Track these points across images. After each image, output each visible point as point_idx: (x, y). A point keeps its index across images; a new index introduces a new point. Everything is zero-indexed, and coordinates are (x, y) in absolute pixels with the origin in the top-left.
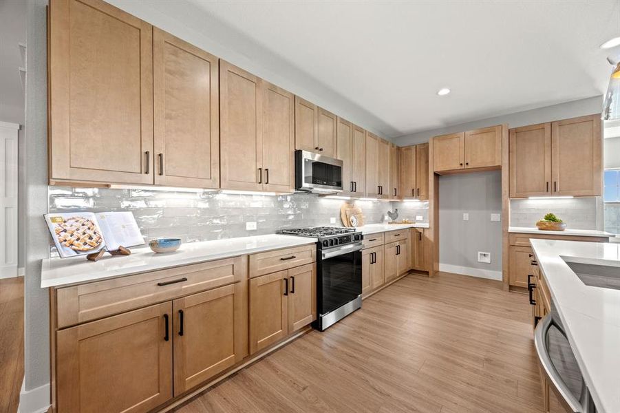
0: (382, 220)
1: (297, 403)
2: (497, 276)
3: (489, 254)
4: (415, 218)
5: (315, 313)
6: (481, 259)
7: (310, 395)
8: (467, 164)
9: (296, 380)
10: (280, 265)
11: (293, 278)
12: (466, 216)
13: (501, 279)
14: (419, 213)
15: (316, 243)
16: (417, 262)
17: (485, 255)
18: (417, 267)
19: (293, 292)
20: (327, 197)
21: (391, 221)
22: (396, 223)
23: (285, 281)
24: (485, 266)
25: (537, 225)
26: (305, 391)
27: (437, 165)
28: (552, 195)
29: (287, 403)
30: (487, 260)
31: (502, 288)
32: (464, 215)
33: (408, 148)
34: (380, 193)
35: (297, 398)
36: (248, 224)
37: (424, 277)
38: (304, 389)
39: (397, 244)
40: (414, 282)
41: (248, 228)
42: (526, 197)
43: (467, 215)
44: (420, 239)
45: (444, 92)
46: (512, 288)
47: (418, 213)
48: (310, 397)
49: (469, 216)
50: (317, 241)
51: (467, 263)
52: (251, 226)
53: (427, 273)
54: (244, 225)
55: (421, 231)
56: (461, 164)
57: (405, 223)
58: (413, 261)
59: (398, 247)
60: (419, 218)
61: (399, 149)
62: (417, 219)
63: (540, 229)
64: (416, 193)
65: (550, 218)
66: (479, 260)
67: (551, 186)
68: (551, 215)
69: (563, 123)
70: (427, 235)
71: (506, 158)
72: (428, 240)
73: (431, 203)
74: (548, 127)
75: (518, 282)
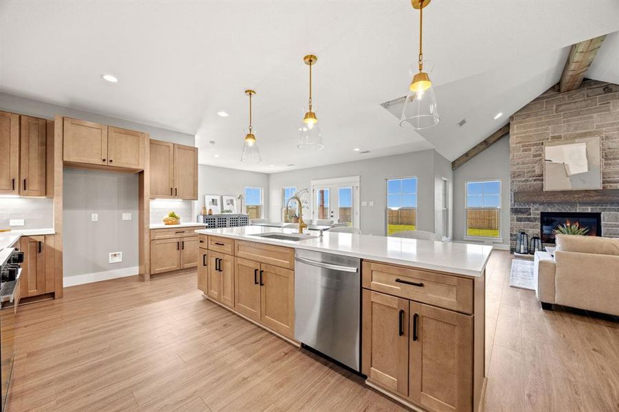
3: (121, 253)
4: (9, 223)
6: (112, 260)
8: (111, 161)
12: (95, 217)
13: (138, 273)
14: (16, 215)
17: (115, 255)
18: (34, 292)
24: (117, 265)
25: (164, 221)
27: (68, 153)
28: (174, 198)
30: (118, 259)
32: (93, 215)
37: (48, 301)
43: (97, 215)
44: (40, 251)
45: (110, 78)
47: (13, 215)
49: (99, 216)
51: (97, 268)
53: (52, 295)
55: (40, 239)
56: (104, 160)
60: (17, 222)
62: (11, 224)
64: (18, 186)
65: (173, 215)
66: (111, 261)
67: (174, 192)
68: (173, 213)
69: (180, 147)
70: (50, 243)
71: (148, 163)
72: (53, 250)
73: (58, 201)
74: (172, 146)
75: (157, 270)
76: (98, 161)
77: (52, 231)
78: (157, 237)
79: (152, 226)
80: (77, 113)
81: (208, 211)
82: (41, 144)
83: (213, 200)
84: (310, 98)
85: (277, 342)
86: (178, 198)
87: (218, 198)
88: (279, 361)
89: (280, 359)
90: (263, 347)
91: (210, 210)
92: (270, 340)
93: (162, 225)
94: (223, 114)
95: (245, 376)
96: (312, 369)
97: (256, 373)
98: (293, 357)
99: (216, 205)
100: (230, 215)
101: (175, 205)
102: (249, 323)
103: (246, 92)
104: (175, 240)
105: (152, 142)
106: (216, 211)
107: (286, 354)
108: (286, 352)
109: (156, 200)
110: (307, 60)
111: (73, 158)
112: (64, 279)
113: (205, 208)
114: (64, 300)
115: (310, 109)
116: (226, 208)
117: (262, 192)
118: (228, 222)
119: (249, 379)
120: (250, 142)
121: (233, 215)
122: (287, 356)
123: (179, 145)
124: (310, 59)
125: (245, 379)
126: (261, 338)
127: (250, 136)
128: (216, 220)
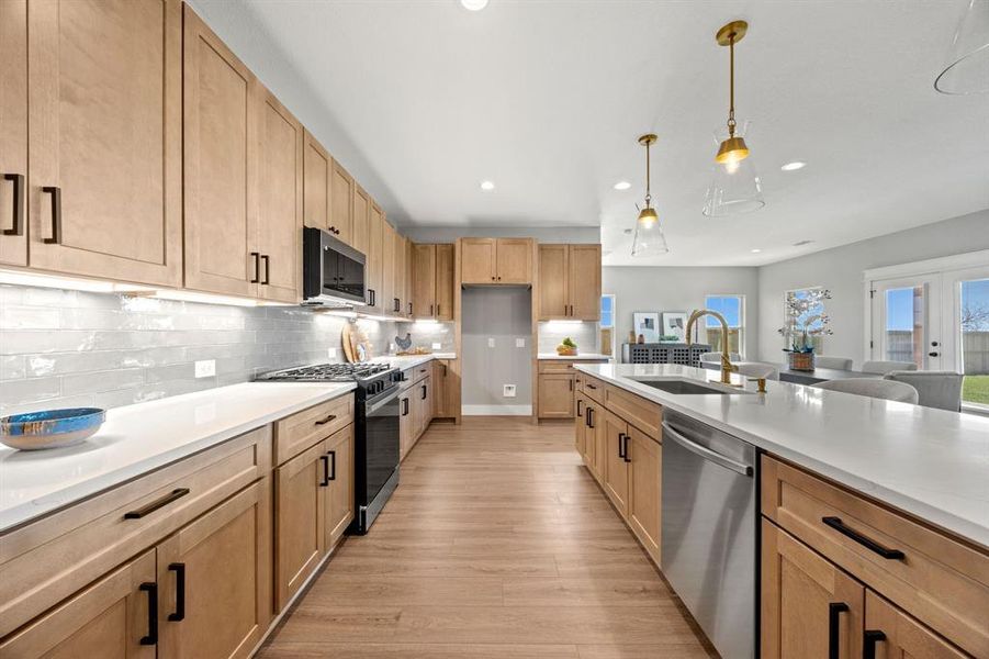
0: (387, 351)
1: (401, 640)
2: (527, 410)
3: (515, 386)
4: (433, 346)
5: (352, 507)
6: (506, 393)
7: (412, 620)
8: (500, 278)
9: (377, 614)
10: (315, 433)
11: (333, 453)
12: (491, 342)
13: (530, 414)
15: (352, 391)
16: (440, 407)
17: (509, 388)
18: (441, 414)
19: (333, 478)
20: (330, 313)
21: (401, 351)
22: (408, 354)
23: (323, 461)
24: (511, 400)
25: (558, 350)
26: (401, 619)
27: (465, 275)
28: (569, 319)
29: (389, 649)
30: (512, 393)
31: (531, 423)
32: (490, 340)
33: (425, 247)
34: (397, 310)
35: (395, 633)
36: (199, 365)
37: (448, 425)
38: (397, 618)
39: (423, 383)
40: (440, 435)
41: (199, 374)
42: (546, 320)
43: (493, 340)
44: (445, 374)
45: (487, 186)
46: (541, 420)
47: (434, 339)
48: (413, 623)
49: (495, 341)
50: (356, 387)
52: (205, 368)
53: (453, 420)
54: (191, 368)
55: (446, 363)
56: (493, 278)
57: (420, 353)
58: (436, 407)
59: (424, 387)
60: (437, 346)
61: (413, 245)
63: (561, 354)
64: (435, 312)
65: (568, 342)
66: (505, 395)
67: (569, 311)
68: (568, 340)
69: (577, 248)
70: (453, 367)
71: (536, 276)
72: (455, 375)
73: (457, 325)
74: (566, 248)
75: (547, 413)
76: (488, 280)
77: (452, 355)
78: (546, 370)
79: (541, 355)
80: (477, 230)
81: (637, 337)
82: (449, 270)
83: (647, 320)
84: (732, 110)
85: (644, 566)
86: (575, 319)
87: (655, 317)
88: (626, 596)
89: (629, 593)
90: (617, 561)
91: (641, 336)
92: (635, 557)
93: (555, 355)
94: (623, 186)
95: (565, 587)
96: (676, 639)
97: (581, 591)
98: (652, 602)
99: (652, 327)
100: (674, 345)
101: (572, 328)
102: (618, 519)
103: (640, 140)
104: (567, 377)
105: (542, 248)
106: (651, 337)
107: (645, 591)
108: (648, 588)
109: (551, 322)
110: (725, 37)
111: (469, 280)
112: (463, 407)
113: (633, 333)
114: (462, 427)
115: (732, 132)
116: (669, 332)
117: (743, 301)
118: (670, 356)
119: (568, 593)
120: (648, 221)
121: (679, 345)
122: (643, 594)
123: (575, 245)
124: (732, 32)
125: (562, 589)
126: (623, 548)
127: (648, 212)
128: (651, 352)
